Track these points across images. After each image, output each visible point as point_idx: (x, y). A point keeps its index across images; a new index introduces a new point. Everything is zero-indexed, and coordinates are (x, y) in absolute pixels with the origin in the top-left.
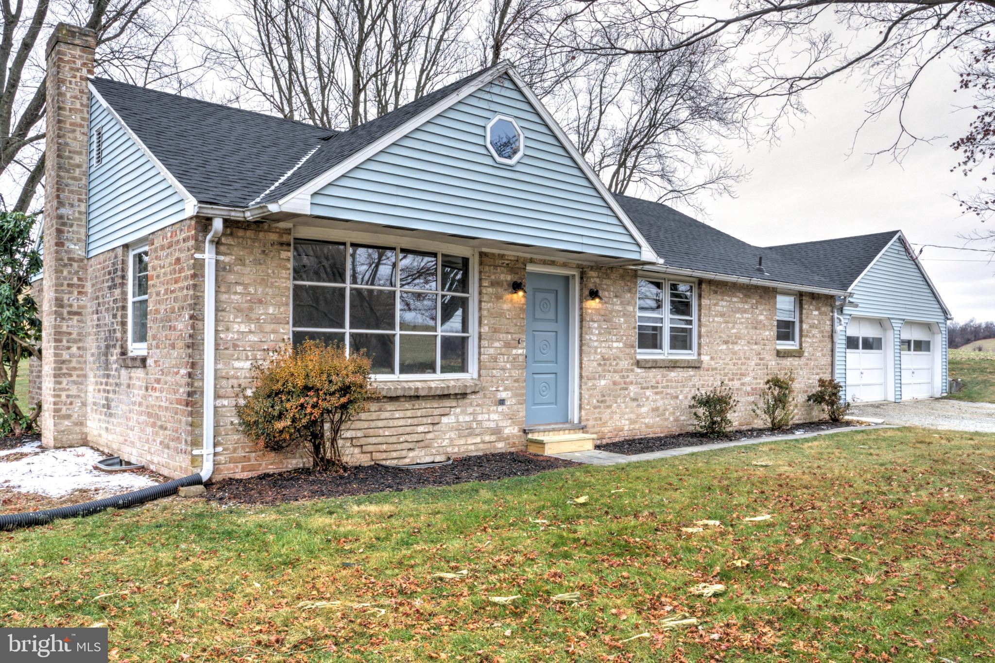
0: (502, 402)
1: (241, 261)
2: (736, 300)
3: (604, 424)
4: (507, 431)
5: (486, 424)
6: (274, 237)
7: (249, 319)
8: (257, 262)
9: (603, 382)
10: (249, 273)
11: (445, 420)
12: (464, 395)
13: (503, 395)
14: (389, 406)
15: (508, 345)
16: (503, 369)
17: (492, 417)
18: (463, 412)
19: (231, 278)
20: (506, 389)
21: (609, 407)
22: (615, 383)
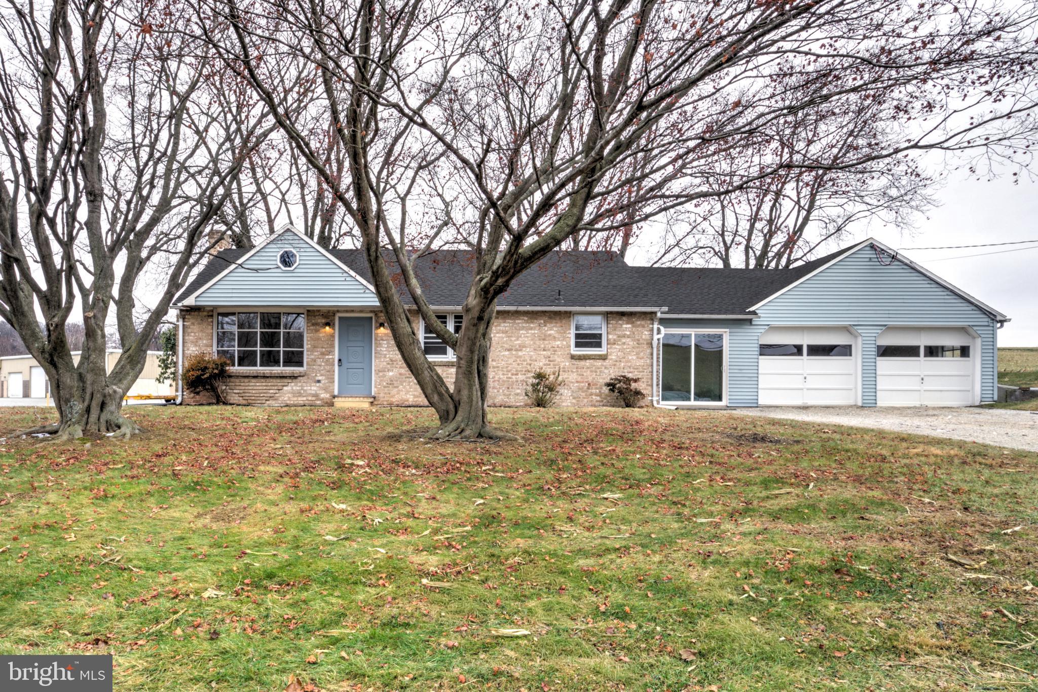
0: (319, 381)
1: (193, 324)
2: (520, 322)
3: (393, 396)
4: (322, 396)
5: (309, 392)
6: (205, 313)
7: (196, 346)
8: (199, 324)
9: (391, 374)
10: (196, 328)
11: (285, 388)
12: (296, 378)
13: (320, 378)
14: (253, 380)
15: (323, 354)
16: (320, 366)
17: (313, 388)
18: (296, 385)
19: (190, 330)
20: (321, 375)
21: (397, 387)
22: (401, 374)
